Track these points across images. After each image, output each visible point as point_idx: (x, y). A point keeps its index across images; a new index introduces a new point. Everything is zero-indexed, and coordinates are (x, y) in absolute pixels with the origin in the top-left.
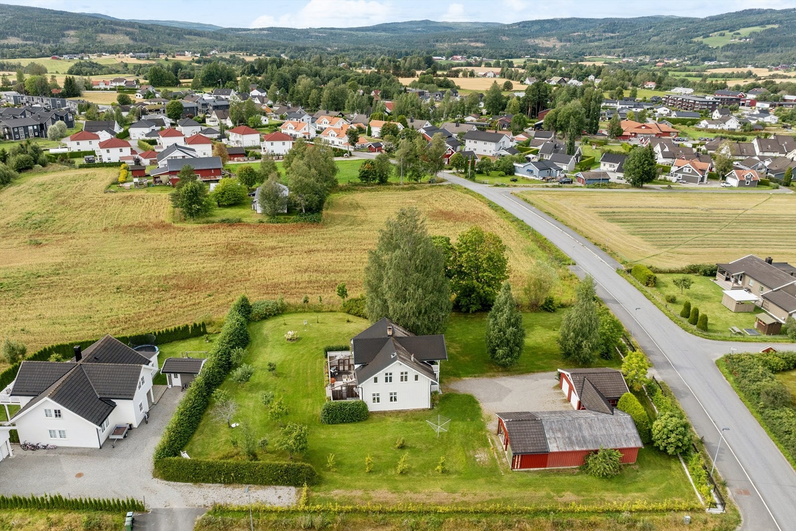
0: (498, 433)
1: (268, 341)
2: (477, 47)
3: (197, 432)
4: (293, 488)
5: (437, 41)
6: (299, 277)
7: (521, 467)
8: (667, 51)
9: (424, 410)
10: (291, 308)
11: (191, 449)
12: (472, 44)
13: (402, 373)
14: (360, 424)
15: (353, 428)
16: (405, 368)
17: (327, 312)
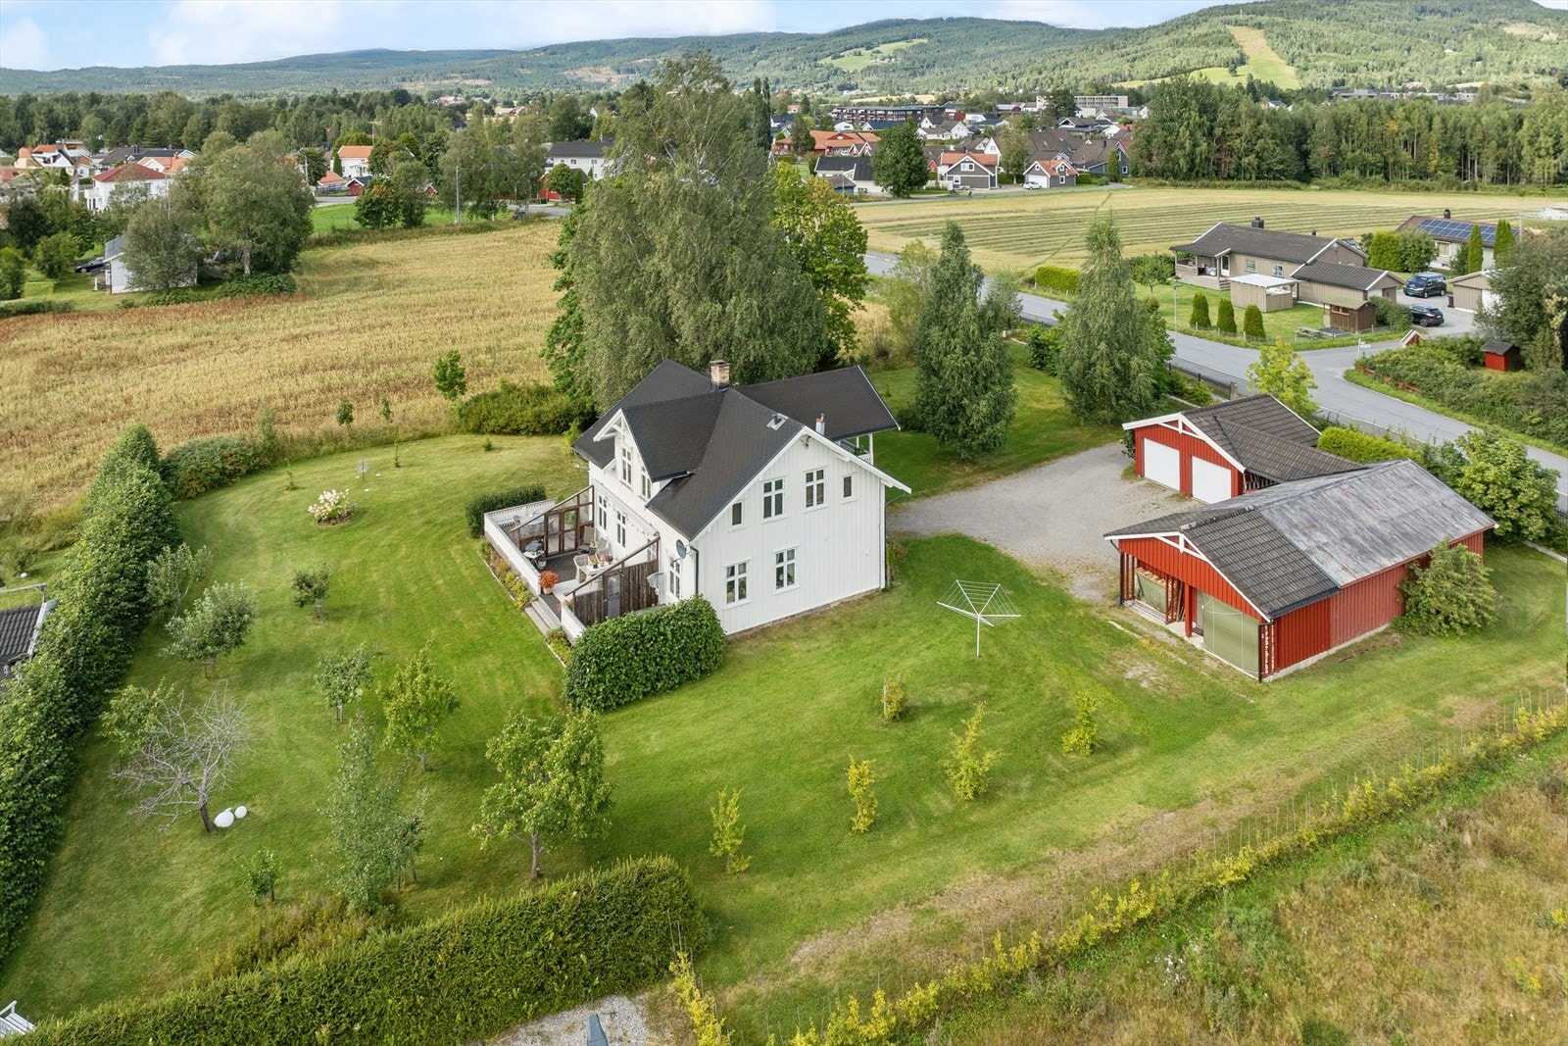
0: (1122, 600)
1: (253, 541)
2: (477, 86)
3: (52, 898)
4: (619, 1004)
5: (404, 80)
6: (289, 386)
7: (1279, 666)
8: (784, 79)
9: (870, 596)
10: (298, 447)
11: (38, 986)
12: (468, 82)
13: (809, 477)
14: (711, 684)
15: (699, 703)
16: (812, 460)
17: (413, 439)
